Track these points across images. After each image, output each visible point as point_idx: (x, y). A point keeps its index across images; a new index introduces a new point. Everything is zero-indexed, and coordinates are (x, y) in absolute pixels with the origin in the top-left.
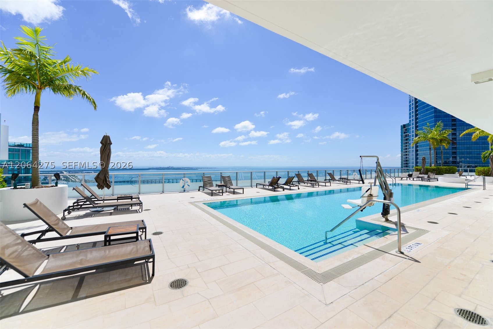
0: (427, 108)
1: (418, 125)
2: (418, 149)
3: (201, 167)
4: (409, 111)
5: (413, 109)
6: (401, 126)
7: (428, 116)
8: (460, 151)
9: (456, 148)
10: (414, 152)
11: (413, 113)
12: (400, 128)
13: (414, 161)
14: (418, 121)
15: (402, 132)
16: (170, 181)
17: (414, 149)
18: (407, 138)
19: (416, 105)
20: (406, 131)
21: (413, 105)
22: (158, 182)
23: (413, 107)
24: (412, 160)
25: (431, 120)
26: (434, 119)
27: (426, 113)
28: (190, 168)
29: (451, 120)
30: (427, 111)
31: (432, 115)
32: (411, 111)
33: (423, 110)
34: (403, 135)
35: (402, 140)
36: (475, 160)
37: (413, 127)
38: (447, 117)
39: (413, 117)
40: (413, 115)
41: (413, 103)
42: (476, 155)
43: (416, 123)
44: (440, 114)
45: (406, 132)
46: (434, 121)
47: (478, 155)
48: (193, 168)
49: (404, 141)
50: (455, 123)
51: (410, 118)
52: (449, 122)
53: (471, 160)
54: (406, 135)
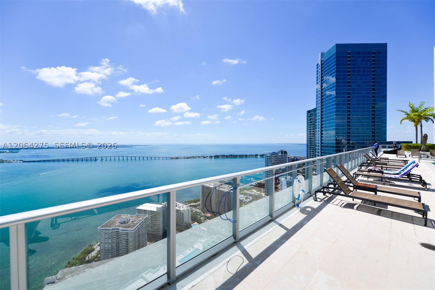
0: (330, 97)
1: (323, 110)
2: (323, 129)
3: (136, 145)
4: (316, 99)
5: (319, 98)
6: (307, 111)
7: (331, 104)
8: (352, 131)
9: (349, 129)
10: (319, 132)
11: (319, 101)
12: (306, 113)
13: (320, 139)
14: (323, 107)
15: (307, 116)
16: (103, 159)
17: (320, 129)
18: (311, 121)
19: (322, 95)
20: (310, 115)
21: (319, 95)
22: (90, 160)
23: (319, 96)
24: (318, 138)
25: (333, 107)
26: (335, 106)
27: (329, 101)
28: (124, 145)
29: (347, 108)
30: (330, 100)
31: (334, 103)
32: (318, 100)
33: (327, 99)
34: (309, 118)
35: (307, 122)
36: (362, 138)
37: (319, 112)
38: (344, 105)
39: (319, 104)
40: (319, 103)
41: (319, 94)
42: (363, 134)
43: (322, 109)
44: (340, 102)
45: (311, 117)
46: (335, 108)
47: (364, 134)
48: (127, 146)
49: (309, 123)
50: (350, 110)
51: (317, 105)
52: (345, 109)
53: (360, 138)
54: (311, 119)
